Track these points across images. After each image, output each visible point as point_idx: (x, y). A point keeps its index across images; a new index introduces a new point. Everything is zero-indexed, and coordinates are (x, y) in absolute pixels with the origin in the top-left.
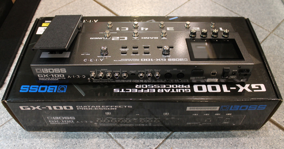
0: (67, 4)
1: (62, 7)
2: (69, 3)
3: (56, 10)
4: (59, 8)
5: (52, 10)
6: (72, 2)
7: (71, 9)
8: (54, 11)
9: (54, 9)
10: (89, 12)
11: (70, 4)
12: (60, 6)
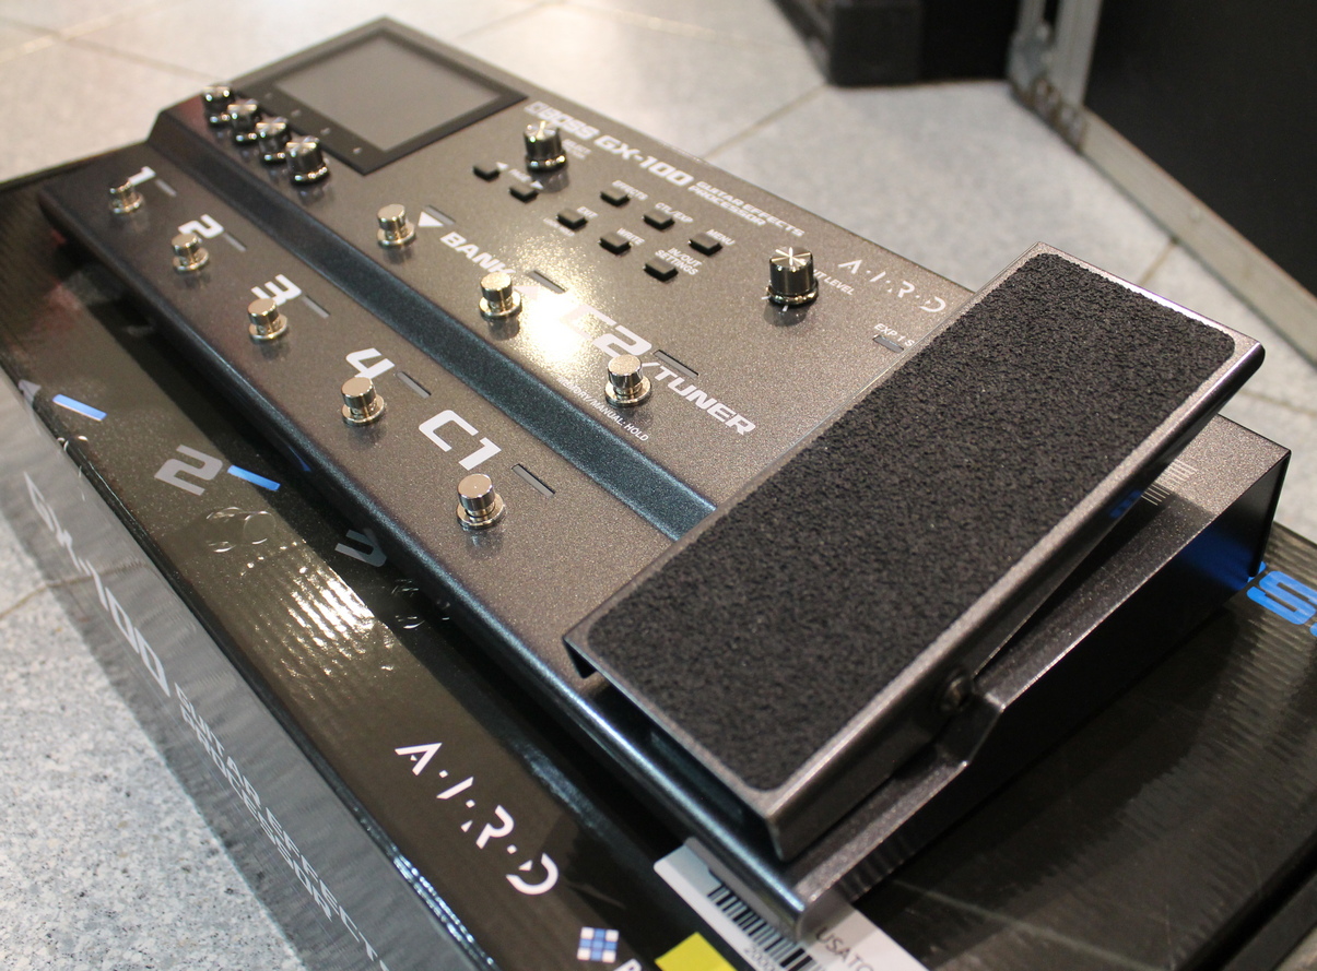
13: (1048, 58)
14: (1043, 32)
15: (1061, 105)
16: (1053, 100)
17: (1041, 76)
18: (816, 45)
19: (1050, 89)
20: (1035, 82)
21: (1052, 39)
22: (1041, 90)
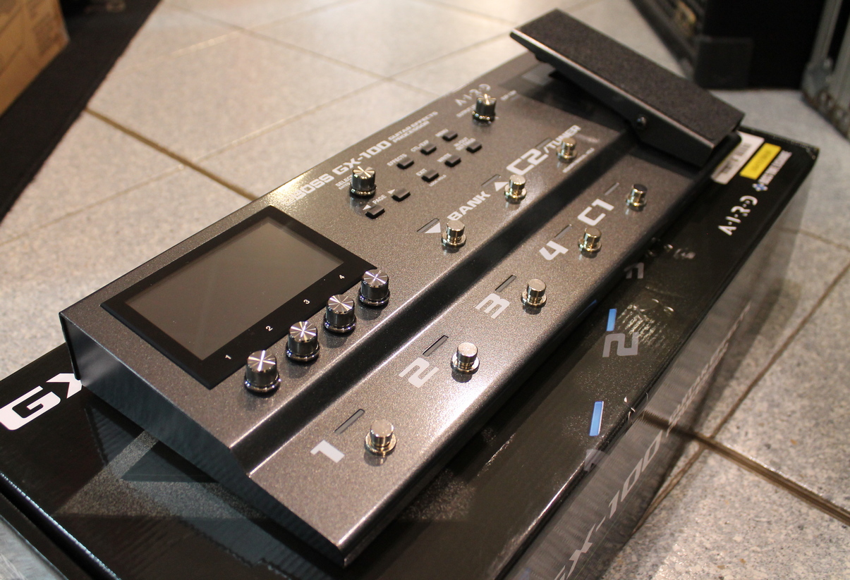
0: (118, 194)
1: (100, 203)
2: (126, 191)
3: (78, 212)
4: (90, 207)
5: (63, 213)
6: (137, 187)
7: (133, 208)
8: (69, 215)
9: (70, 210)
10: (196, 215)
11: (131, 194)
12: (92, 201)
13: (829, 79)
14: (828, 63)
15: (836, 108)
16: (830, 104)
17: (825, 89)
18: (686, 63)
19: (829, 98)
20: (819, 94)
21: (833, 67)
22: (823, 98)
